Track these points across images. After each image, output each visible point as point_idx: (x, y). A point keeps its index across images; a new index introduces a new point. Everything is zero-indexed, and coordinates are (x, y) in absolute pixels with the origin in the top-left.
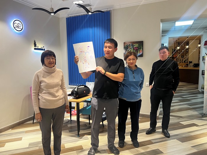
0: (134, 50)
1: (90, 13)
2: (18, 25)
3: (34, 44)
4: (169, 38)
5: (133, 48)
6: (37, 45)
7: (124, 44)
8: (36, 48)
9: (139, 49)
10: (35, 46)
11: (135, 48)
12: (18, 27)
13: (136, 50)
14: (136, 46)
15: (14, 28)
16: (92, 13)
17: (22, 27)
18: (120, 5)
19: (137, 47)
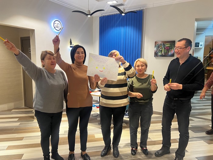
0: (165, 50)
1: (123, 14)
2: (57, 25)
3: (70, 42)
4: (206, 36)
5: (165, 48)
6: (72, 43)
7: (155, 43)
8: (72, 46)
9: (171, 48)
10: (70, 44)
11: (166, 48)
12: (57, 27)
13: (167, 50)
14: (168, 45)
15: (54, 27)
16: (125, 14)
17: (61, 27)
18: (153, 4)
19: (169, 47)
